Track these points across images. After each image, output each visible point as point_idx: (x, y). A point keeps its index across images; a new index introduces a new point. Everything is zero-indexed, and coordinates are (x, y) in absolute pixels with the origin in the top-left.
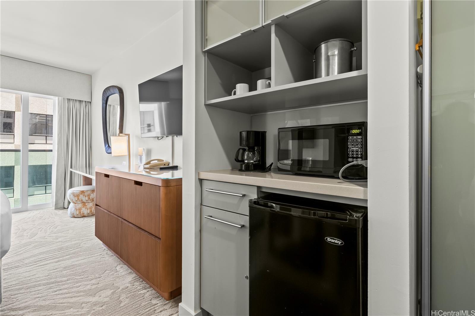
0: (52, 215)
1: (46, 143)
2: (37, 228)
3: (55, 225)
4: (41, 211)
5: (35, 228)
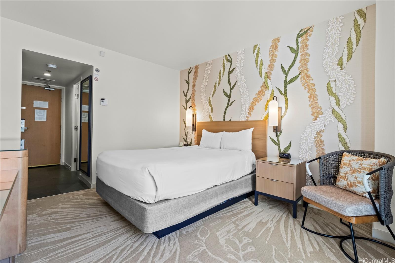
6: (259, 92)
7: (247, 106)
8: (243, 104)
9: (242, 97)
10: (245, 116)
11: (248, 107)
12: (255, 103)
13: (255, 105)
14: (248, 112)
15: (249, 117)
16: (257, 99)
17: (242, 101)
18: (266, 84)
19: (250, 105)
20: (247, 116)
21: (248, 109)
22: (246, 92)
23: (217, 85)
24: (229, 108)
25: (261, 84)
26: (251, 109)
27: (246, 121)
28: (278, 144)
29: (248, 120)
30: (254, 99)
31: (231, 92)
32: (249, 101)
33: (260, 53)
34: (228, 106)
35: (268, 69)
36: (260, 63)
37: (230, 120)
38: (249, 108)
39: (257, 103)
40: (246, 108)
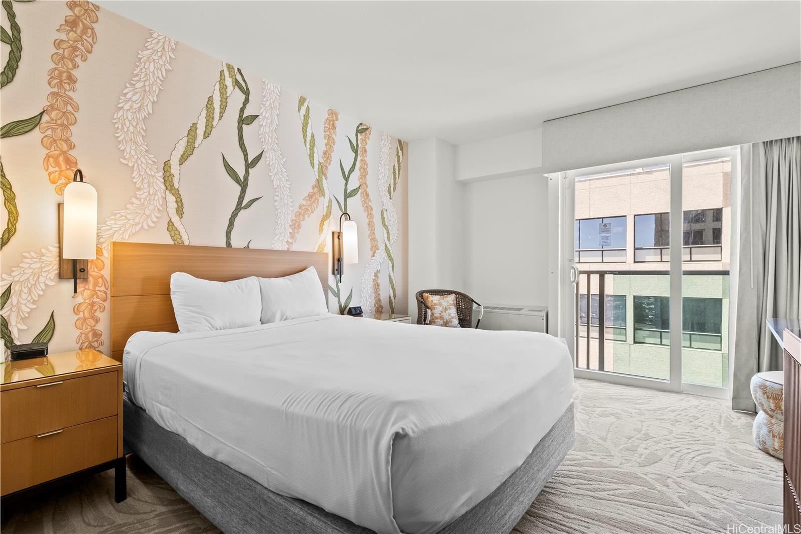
0: (720, 422)
1: (691, 261)
2: (670, 444)
3: (710, 453)
4: (705, 401)
5: (668, 442)
6: (311, 196)
7: (288, 219)
8: (279, 211)
9: (276, 196)
10: (283, 240)
11: (290, 222)
12: (303, 216)
13: (304, 220)
14: (290, 233)
15: (292, 243)
16: (307, 210)
17: (276, 204)
18: (321, 186)
19: (294, 218)
20: (288, 242)
21: (291, 226)
22: (286, 187)
23: (200, 136)
24: (242, 214)
25: (313, 182)
26: (296, 226)
27: (285, 251)
28: (338, 295)
29: (290, 250)
30: (301, 207)
31: (247, 172)
32: (292, 209)
33: (310, 119)
34: (241, 208)
35: (323, 158)
36: (310, 139)
37: (246, 245)
38: (291, 224)
39: (306, 216)
40: (286, 222)
